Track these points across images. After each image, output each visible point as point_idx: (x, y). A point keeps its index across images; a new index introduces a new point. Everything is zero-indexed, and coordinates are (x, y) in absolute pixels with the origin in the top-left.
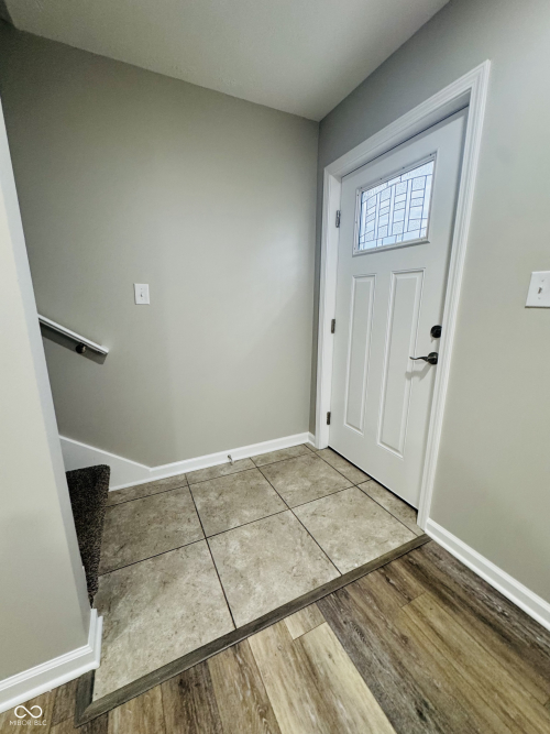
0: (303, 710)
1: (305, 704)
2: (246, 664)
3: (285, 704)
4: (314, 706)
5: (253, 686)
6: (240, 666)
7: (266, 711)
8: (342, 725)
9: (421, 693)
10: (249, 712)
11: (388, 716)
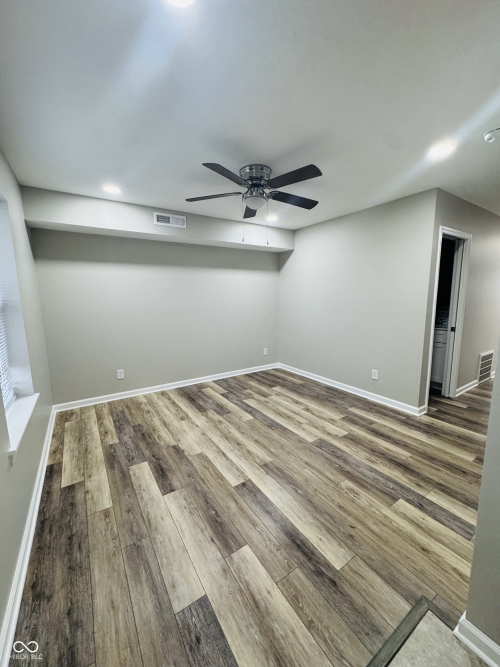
0: (284, 630)
1: (283, 634)
2: (338, 660)
3: (298, 632)
4: (277, 634)
5: (325, 641)
6: (342, 657)
7: (310, 625)
8: (256, 624)
9: (190, 658)
10: (322, 622)
11: (223, 636)
